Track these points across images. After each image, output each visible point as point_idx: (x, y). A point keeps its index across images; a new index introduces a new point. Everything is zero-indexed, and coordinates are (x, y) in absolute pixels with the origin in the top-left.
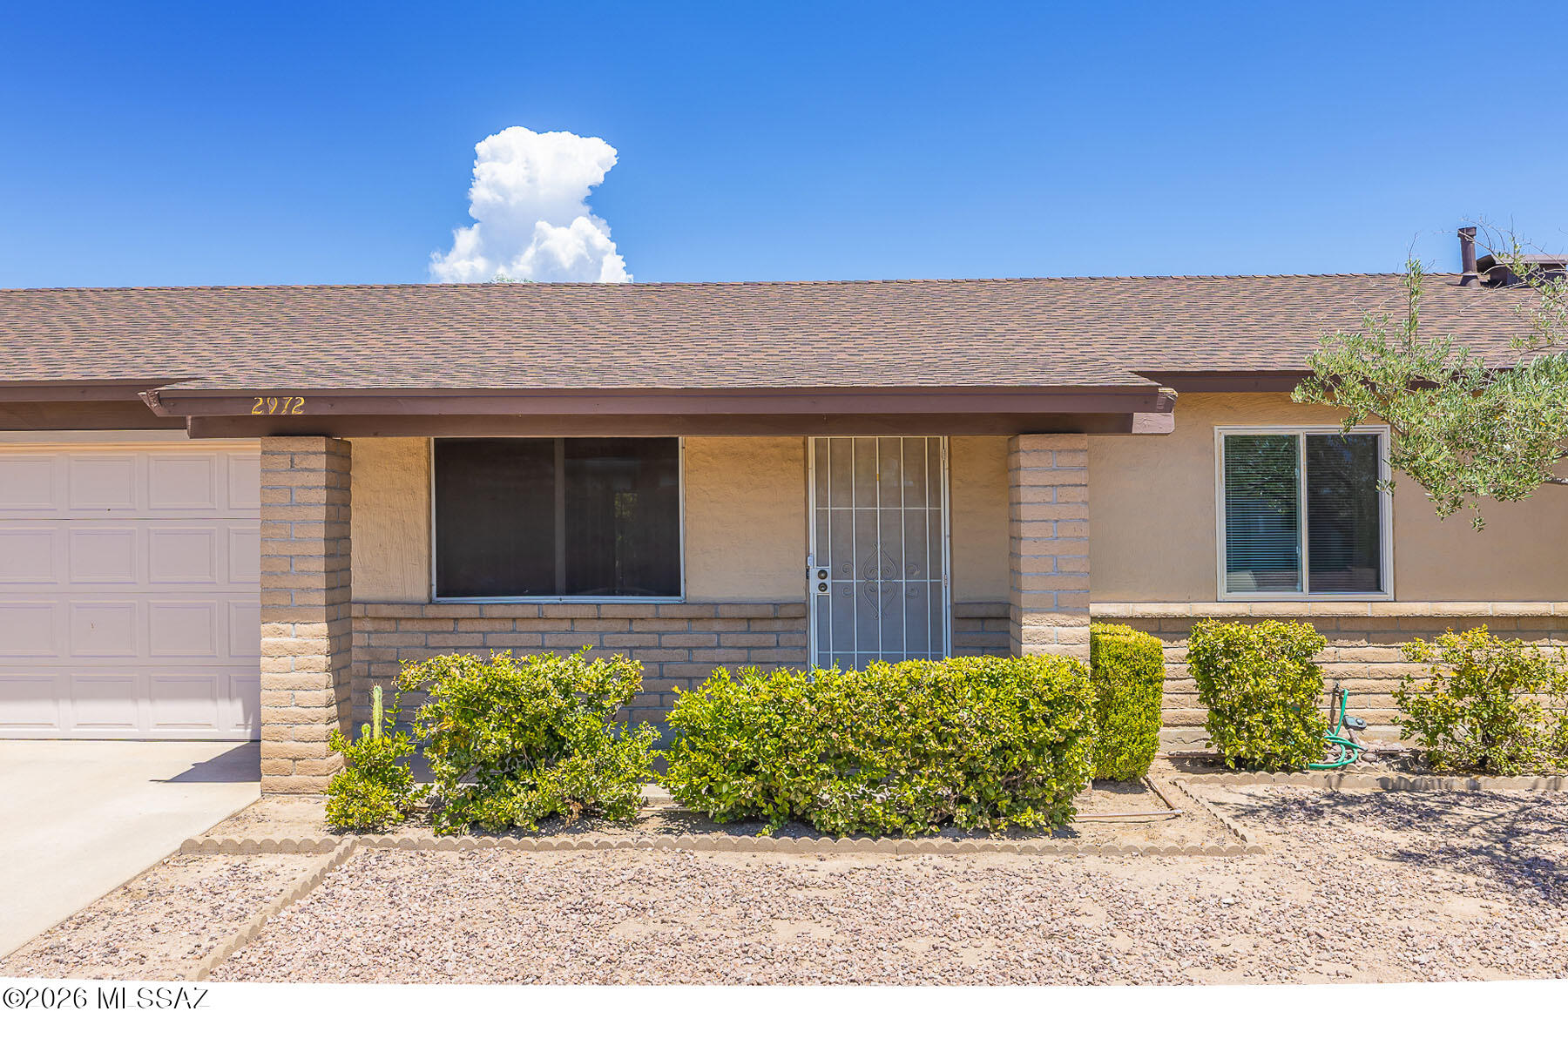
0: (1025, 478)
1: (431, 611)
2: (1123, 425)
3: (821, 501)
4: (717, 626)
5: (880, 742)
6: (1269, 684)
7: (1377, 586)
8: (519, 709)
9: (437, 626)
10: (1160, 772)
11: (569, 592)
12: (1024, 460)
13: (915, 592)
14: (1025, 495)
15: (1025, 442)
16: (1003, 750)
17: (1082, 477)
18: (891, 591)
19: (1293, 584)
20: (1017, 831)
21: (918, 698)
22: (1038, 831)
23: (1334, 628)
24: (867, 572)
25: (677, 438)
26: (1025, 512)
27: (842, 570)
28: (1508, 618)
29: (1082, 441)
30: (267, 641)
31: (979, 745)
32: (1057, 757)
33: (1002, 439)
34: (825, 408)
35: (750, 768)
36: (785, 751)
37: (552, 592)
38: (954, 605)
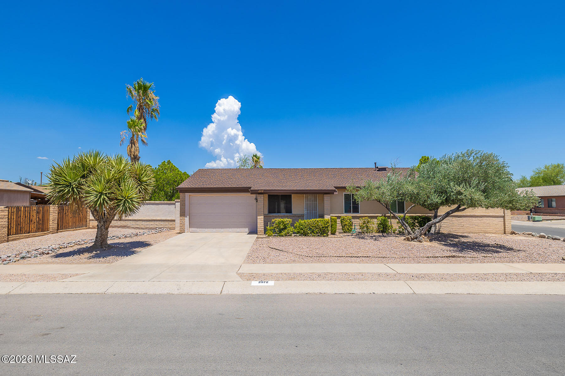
0: (325, 199)
1: (268, 215)
2: (333, 193)
3: (306, 202)
4: (296, 217)
5: (313, 227)
6: (347, 223)
7: (359, 212)
8: (284, 223)
9: (268, 217)
10: (337, 233)
11: (277, 213)
12: (325, 197)
13: (315, 213)
14: (325, 201)
15: (325, 195)
16: (323, 227)
17: (329, 199)
18: (312, 213)
19: (351, 212)
20: (324, 236)
21: (316, 222)
22: (326, 236)
23: (354, 217)
24: (310, 211)
25: (291, 195)
26: (325, 203)
27: (308, 210)
28: (371, 216)
29: (329, 195)
30: (258, 217)
31: (321, 227)
32: (327, 228)
33: (322, 195)
34: (306, 192)
35: (302, 229)
36: (305, 227)
37: (275, 213)
38: (319, 215)
